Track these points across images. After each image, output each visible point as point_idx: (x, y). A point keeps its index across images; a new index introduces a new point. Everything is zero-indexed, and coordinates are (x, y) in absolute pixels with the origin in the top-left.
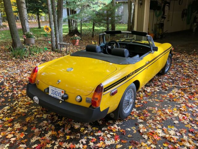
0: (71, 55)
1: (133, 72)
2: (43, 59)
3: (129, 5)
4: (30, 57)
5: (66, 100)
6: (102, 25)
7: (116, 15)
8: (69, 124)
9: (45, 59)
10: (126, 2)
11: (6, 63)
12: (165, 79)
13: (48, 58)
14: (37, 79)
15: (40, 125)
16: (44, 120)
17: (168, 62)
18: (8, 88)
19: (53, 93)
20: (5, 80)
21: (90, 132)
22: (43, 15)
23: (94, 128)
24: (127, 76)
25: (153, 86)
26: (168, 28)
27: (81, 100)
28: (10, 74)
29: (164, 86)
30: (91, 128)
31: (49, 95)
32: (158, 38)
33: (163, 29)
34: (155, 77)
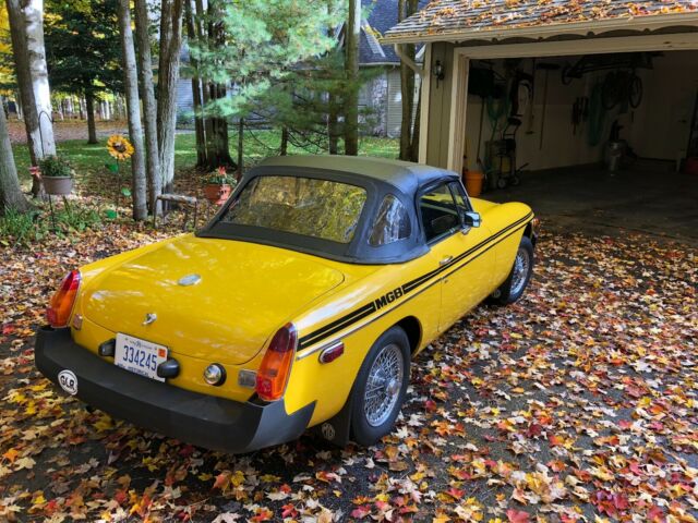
0: (197, 236)
2: (98, 249)
3: (404, 77)
4: (51, 242)
5: (173, 381)
6: (313, 139)
7: (360, 108)
8: (181, 465)
9: (106, 248)
10: (396, 66)
13: (119, 244)
14: (75, 311)
17: (521, 265)
19: (129, 357)
21: (252, 489)
22: (109, 97)
23: (267, 478)
24: (377, 301)
25: (470, 339)
26: (529, 156)
27: (222, 380)
30: (257, 478)
31: (116, 363)
32: (498, 188)
33: (512, 161)
34: (476, 310)
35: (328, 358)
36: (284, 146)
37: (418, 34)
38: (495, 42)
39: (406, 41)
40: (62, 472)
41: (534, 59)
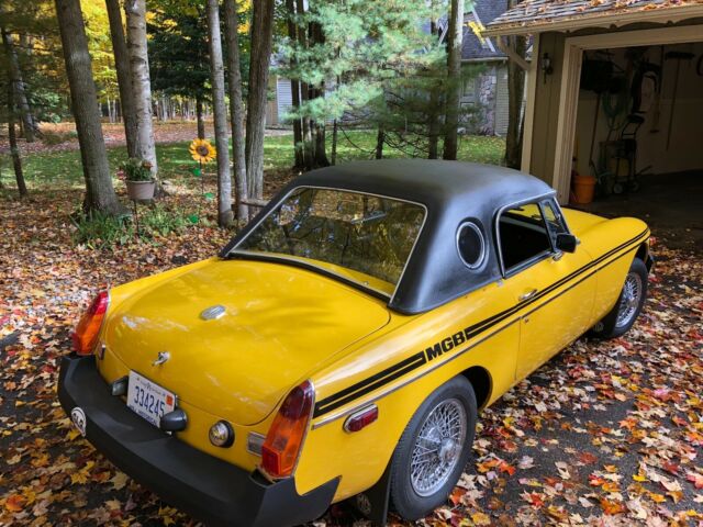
1: (461, 333)
2: (177, 255)
3: (512, 73)
4: (134, 247)
5: (181, 435)
6: (409, 140)
9: (185, 254)
10: (506, 61)
11: (50, 264)
12: (614, 358)
13: (199, 250)
15: (91, 516)
16: (114, 495)
17: (631, 292)
18: (26, 357)
19: (140, 400)
20: (27, 326)
24: (429, 350)
25: (561, 382)
26: (652, 157)
27: (229, 441)
28: (52, 305)
29: (605, 387)
31: (128, 404)
32: (613, 194)
33: (632, 163)
34: (574, 346)
35: (355, 426)
36: (380, 148)
37: (523, 24)
38: (614, 29)
39: (514, 32)
40: (75, 516)
41: (662, 47)
